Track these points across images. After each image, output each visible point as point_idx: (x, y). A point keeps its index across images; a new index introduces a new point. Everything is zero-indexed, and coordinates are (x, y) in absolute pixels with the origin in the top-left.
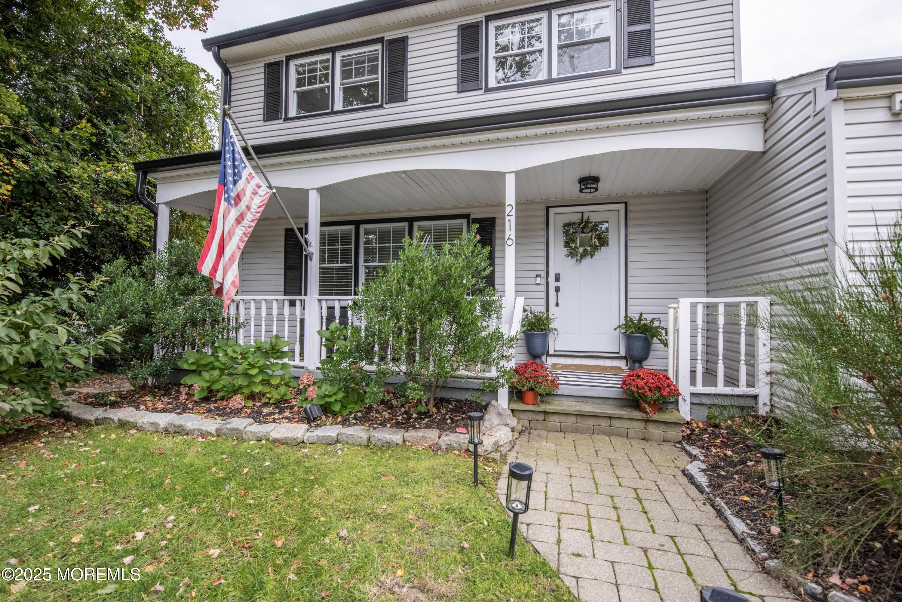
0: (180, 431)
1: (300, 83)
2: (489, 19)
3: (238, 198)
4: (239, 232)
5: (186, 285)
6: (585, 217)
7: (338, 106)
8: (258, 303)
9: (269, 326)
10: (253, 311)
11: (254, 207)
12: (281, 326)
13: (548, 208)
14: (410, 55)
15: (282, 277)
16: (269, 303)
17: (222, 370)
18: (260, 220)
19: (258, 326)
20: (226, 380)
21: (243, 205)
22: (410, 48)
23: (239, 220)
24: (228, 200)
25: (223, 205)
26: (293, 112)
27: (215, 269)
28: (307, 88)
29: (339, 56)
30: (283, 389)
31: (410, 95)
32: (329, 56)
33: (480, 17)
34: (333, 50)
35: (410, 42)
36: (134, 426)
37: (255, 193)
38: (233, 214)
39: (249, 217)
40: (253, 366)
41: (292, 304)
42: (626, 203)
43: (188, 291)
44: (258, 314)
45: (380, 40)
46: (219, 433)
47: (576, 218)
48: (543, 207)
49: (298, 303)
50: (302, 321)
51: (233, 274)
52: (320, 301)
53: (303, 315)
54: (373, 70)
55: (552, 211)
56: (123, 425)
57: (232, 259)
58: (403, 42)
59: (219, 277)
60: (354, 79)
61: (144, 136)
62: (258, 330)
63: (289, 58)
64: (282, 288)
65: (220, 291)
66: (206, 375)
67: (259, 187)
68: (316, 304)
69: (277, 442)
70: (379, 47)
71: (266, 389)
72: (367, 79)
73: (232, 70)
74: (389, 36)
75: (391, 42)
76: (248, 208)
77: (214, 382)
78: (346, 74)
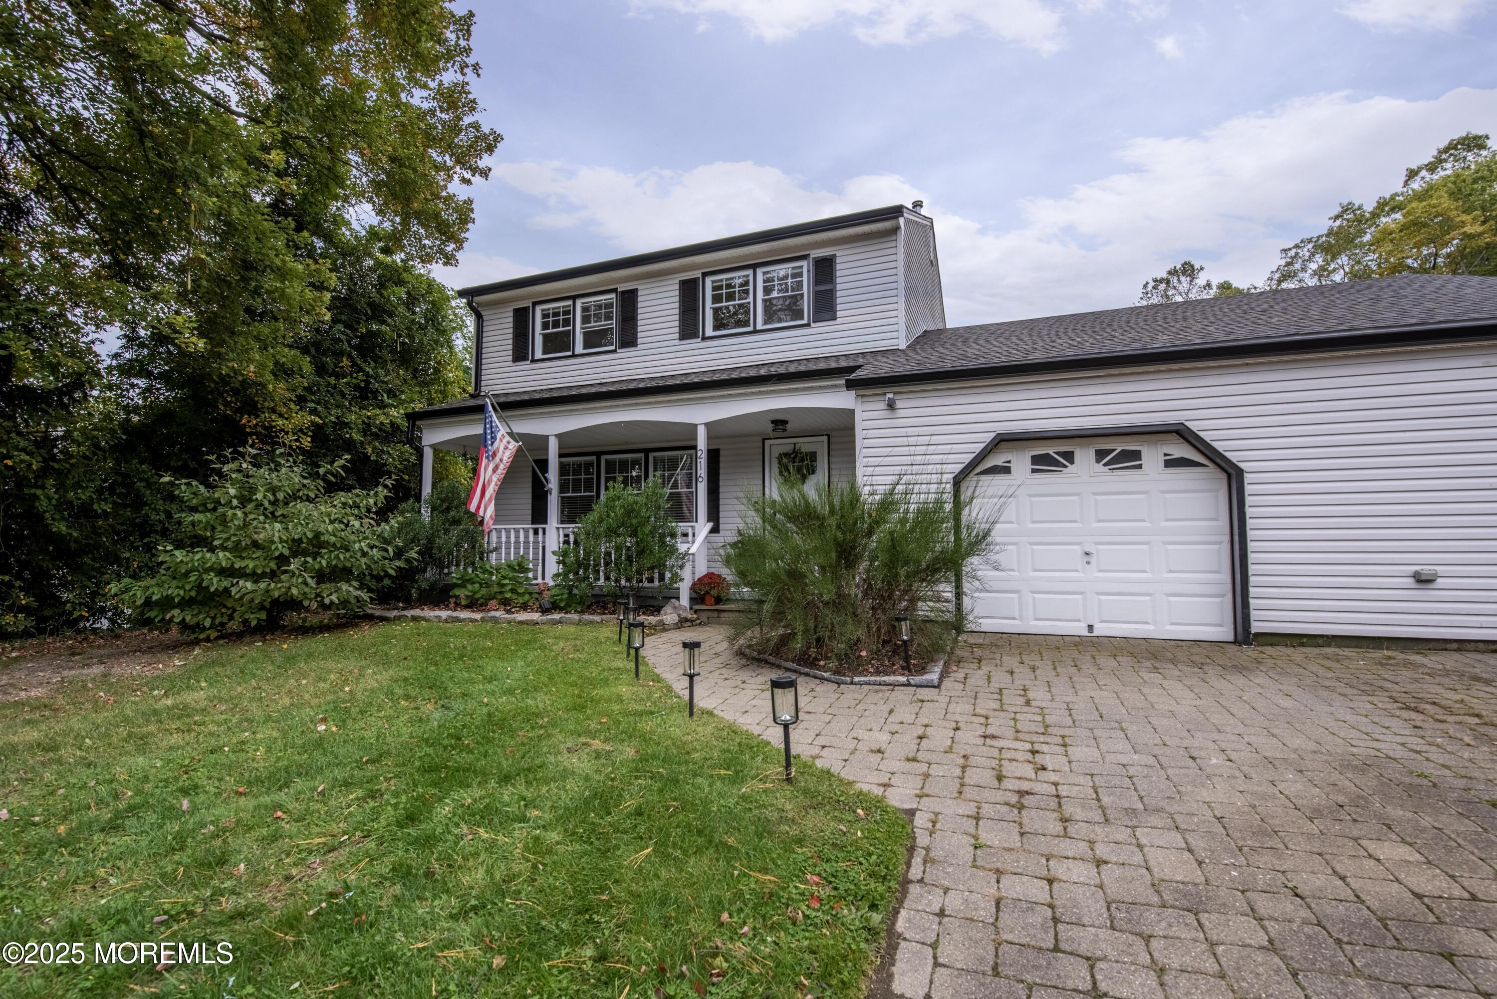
0: (457, 620)
1: (545, 326)
2: (705, 275)
3: (494, 454)
4: (495, 479)
5: (453, 517)
6: (797, 447)
7: (579, 349)
8: (508, 531)
9: (517, 548)
10: (504, 539)
11: (505, 458)
12: (526, 548)
13: (764, 440)
14: (640, 305)
15: (530, 507)
16: (517, 531)
17: (481, 584)
18: (509, 468)
19: (508, 548)
20: (484, 591)
21: (497, 459)
22: (640, 299)
23: (495, 470)
24: (487, 458)
25: (484, 461)
26: (539, 354)
27: (478, 507)
28: (551, 331)
29: (579, 303)
30: (527, 597)
31: (639, 341)
32: (570, 302)
33: (697, 274)
34: (574, 298)
35: (640, 293)
36: (424, 619)
37: (506, 448)
38: (491, 466)
39: (502, 466)
40: (504, 578)
41: (536, 532)
42: (828, 436)
43: (456, 522)
44: (508, 542)
45: (614, 290)
46: (483, 619)
47: (788, 449)
48: (760, 439)
49: (540, 531)
50: (544, 548)
51: (491, 510)
52: (558, 528)
53: (544, 542)
54: (608, 317)
55: (767, 442)
56: (415, 619)
57: (490, 500)
58: (633, 293)
59: (481, 513)
60: (592, 324)
61: (401, 372)
62: (508, 554)
63: (535, 304)
64: (530, 518)
65: (481, 523)
66: (469, 587)
67: (509, 443)
68: (555, 531)
69: (521, 623)
70: (613, 296)
71: (514, 597)
72: (603, 324)
73: (483, 313)
74: (622, 287)
75: (623, 293)
76: (501, 460)
77: (475, 593)
78: (586, 320)
